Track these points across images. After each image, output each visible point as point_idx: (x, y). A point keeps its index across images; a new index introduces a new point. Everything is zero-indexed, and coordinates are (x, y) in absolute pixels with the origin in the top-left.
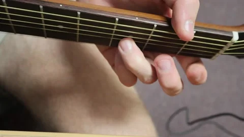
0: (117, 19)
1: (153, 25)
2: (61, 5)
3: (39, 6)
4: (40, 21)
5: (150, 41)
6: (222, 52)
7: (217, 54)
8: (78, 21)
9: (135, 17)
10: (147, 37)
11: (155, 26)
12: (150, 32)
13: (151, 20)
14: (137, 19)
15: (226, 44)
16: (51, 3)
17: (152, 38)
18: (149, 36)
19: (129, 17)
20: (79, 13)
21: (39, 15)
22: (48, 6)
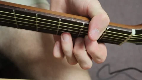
0: (60, 19)
1: (82, 24)
2: (26, 10)
3: (12, 10)
4: (14, 19)
5: (81, 33)
6: (125, 41)
7: (123, 42)
8: (37, 20)
9: (71, 18)
10: (79, 31)
11: (84, 24)
12: (80, 28)
13: (81, 20)
14: (72, 20)
15: (127, 36)
16: (20, 8)
17: (82, 31)
18: (80, 30)
19: (68, 18)
20: (37, 15)
21: (13, 15)
22: (18, 10)
